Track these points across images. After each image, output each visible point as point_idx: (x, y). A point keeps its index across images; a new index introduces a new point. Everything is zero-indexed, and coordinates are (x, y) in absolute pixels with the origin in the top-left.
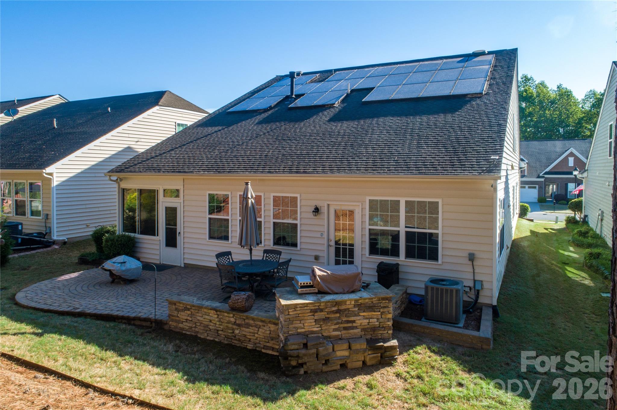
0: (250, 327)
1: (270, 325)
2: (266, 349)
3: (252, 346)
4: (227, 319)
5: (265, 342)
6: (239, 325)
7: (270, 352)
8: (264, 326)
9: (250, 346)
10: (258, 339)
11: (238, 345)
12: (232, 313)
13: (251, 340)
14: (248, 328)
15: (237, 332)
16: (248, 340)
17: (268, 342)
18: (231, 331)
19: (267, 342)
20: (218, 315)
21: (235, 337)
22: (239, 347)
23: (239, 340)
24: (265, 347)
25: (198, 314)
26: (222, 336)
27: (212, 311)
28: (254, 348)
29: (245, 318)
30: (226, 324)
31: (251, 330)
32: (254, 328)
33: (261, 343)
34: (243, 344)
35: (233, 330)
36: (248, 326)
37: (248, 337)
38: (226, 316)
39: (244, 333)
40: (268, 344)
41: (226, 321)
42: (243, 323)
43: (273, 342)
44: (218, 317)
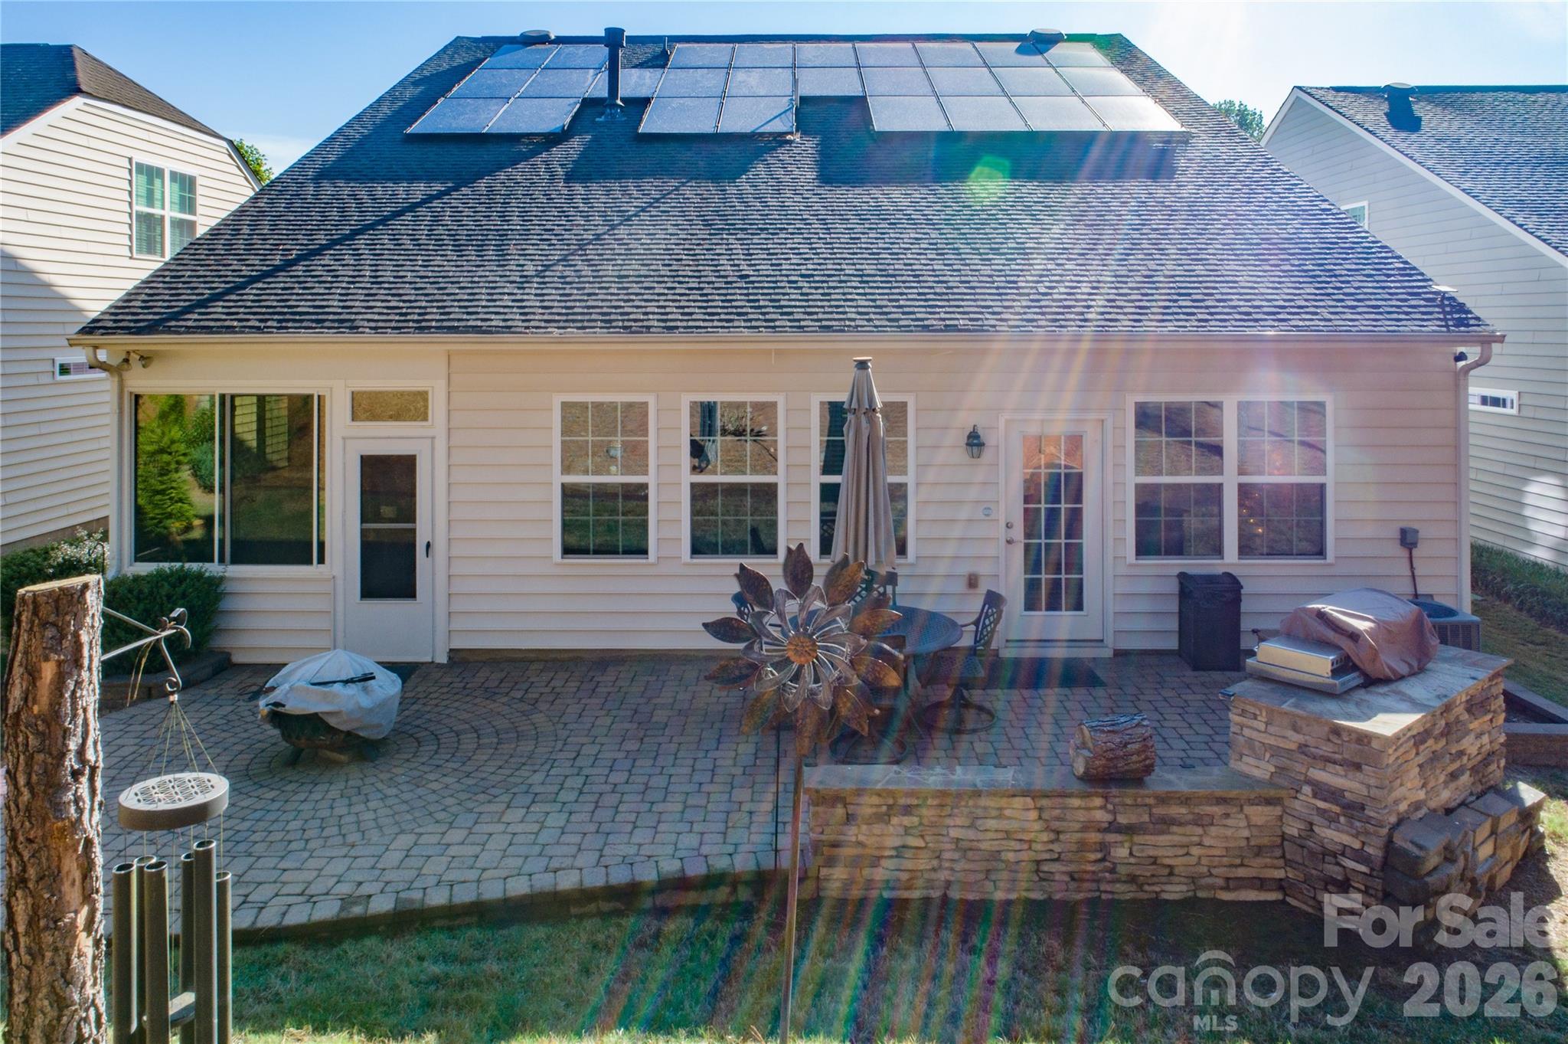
0: (1174, 829)
1: (1248, 809)
2: (1235, 889)
3: (1184, 888)
4: (1082, 816)
5: (1232, 866)
6: (1130, 830)
7: (1251, 895)
8: (1227, 815)
9: (1175, 891)
10: (1204, 861)
11: (1128, 896)
12: (1097, 795)
13: (1176, 871)
14: (1162, 833)
15: (1121, 853)
16: (1166, 871)
17: (1242, 865)
18: (1099, 856)
19: (1236, 866)
20: (1040, 809)
21: (1112, 871)
22: (1134, 901)
23: (1132, 879)
24: (1230, 883)
25: (949, 821)
26: (1057, 877)
27: (1018, 802)
28: (1190, 894)
29: (1151, 801)
30: (1079, 835)
31: (1177, 835)
32: (1189, 829)
33: (1214, 871)
34: (1146, 888)
35: (1104, 847)
36: (1165, 824)
37: (1167, 861)
38: (1079, 808)
39: (1152, 852)
40: (1241, 872)
41: (1078, 826)
42: (1146, 818)
43: (1259, 861)
44: (1040, 818)
